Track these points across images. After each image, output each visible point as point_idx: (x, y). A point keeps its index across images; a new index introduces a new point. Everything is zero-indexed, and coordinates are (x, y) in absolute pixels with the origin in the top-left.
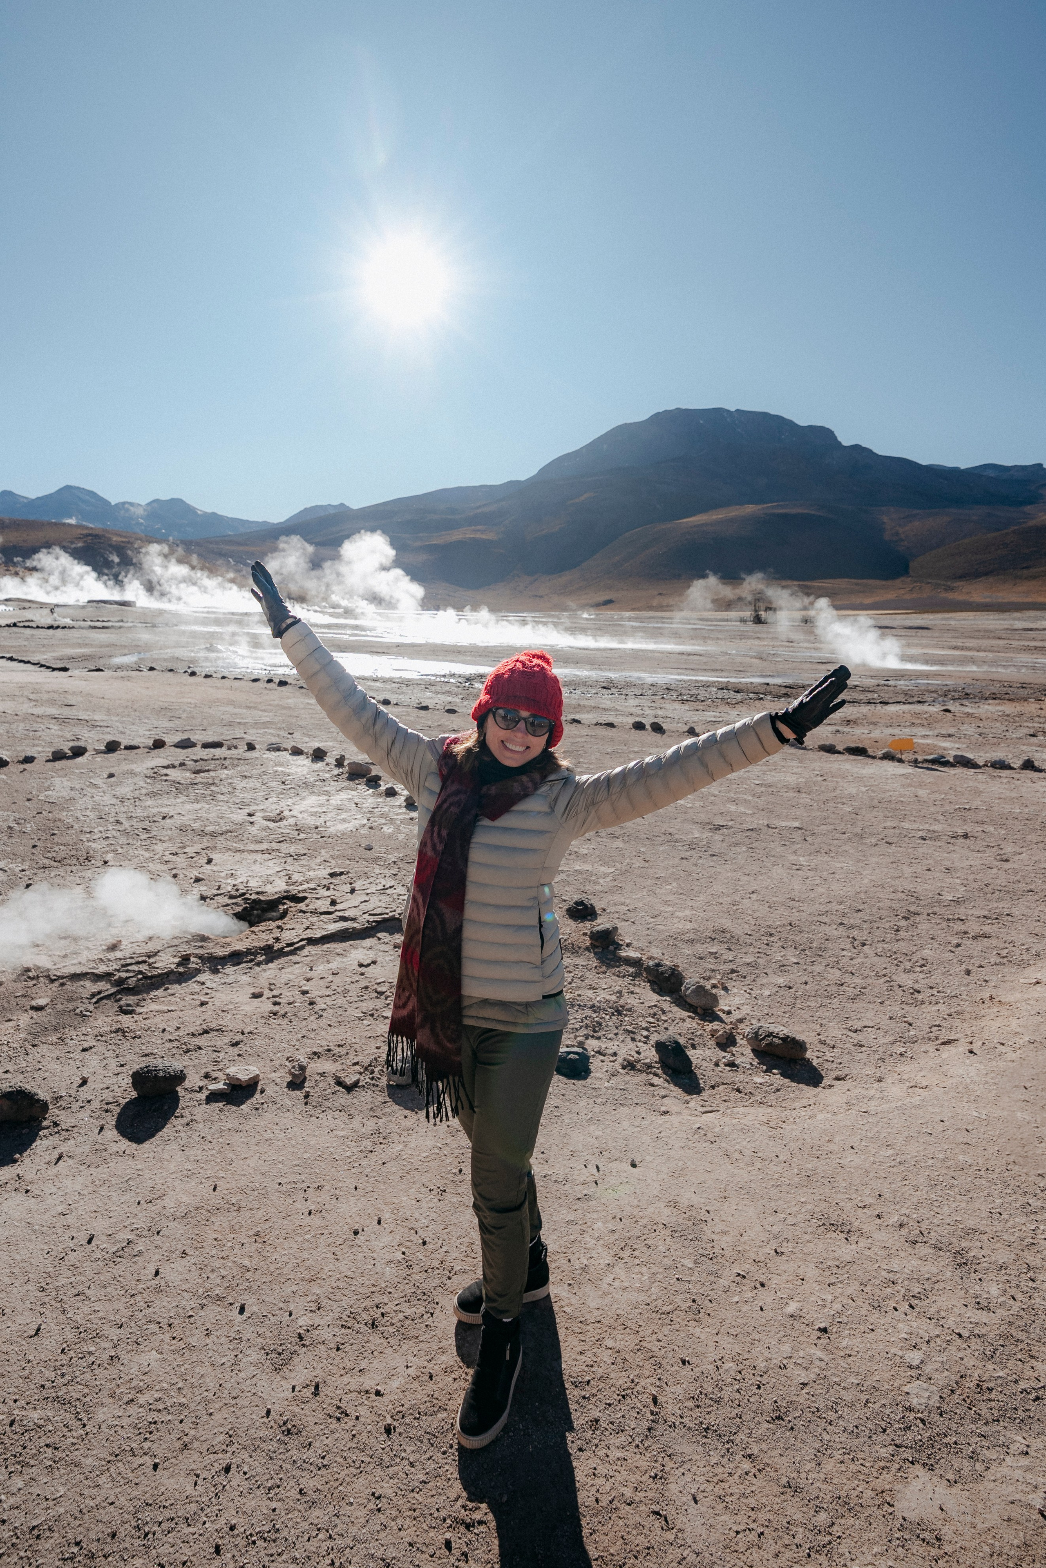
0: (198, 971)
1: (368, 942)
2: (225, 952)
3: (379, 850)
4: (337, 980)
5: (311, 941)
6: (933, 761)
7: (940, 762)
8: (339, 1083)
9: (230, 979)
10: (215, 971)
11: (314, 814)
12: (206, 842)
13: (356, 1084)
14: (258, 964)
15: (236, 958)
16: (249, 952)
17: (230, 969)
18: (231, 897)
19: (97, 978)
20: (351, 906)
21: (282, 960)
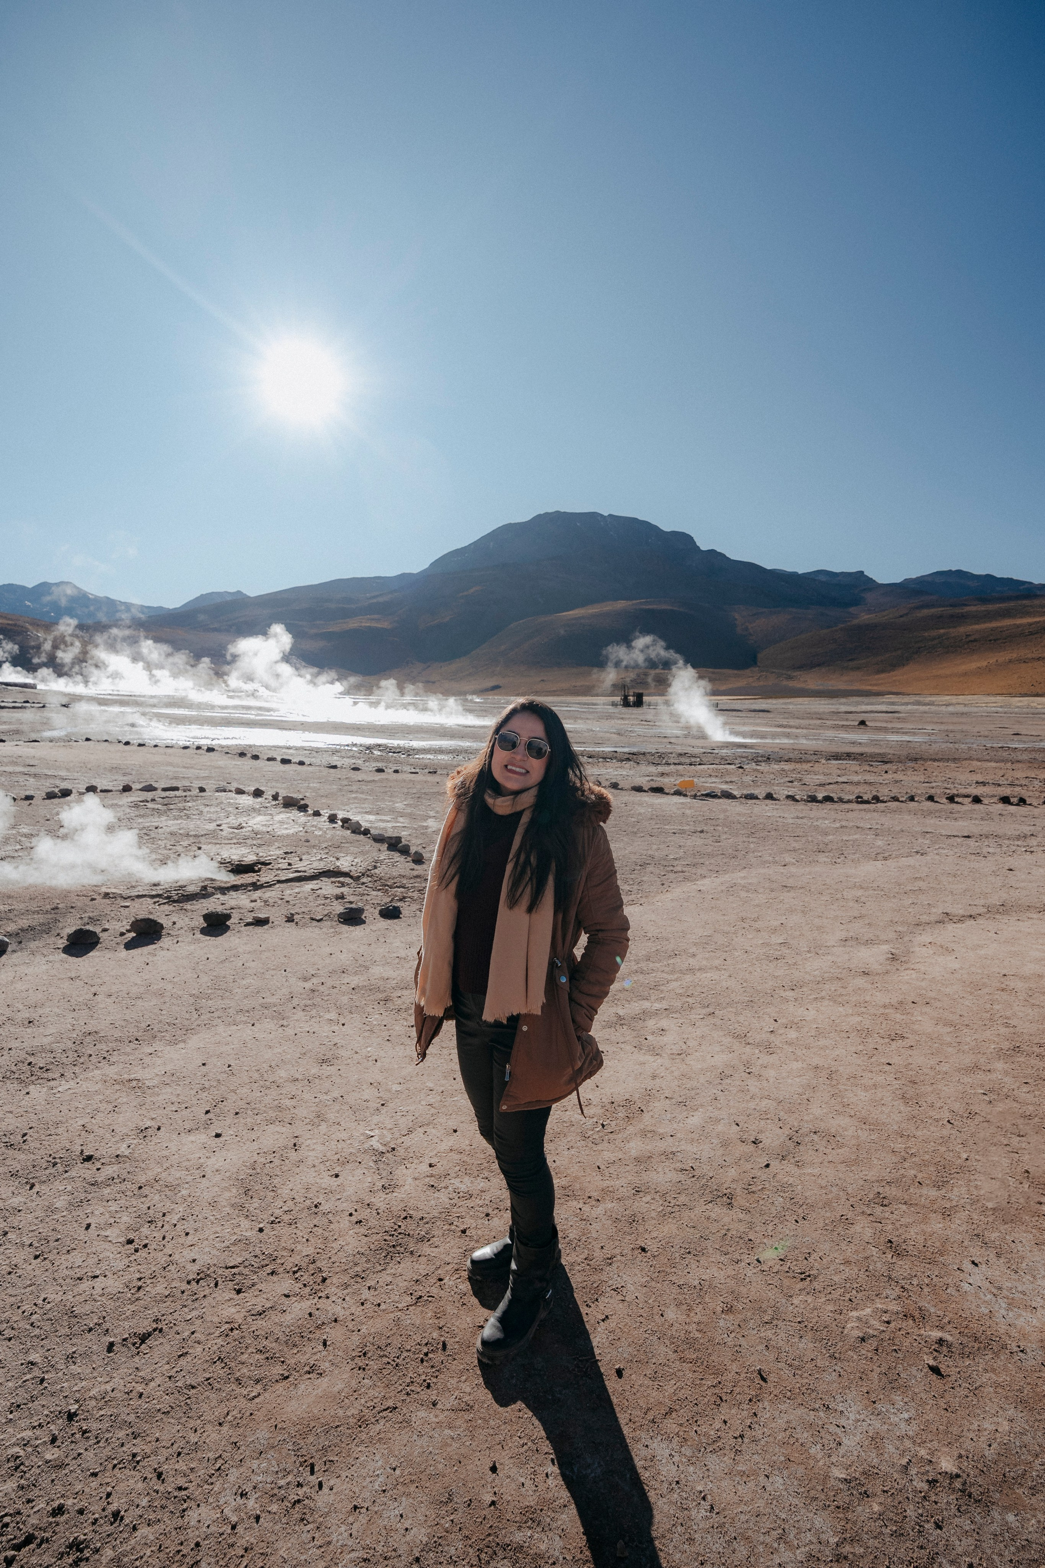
0: (213, 894)
1: (315, 882)
2: (229, 885)
3: (312, 842)
4: (299, 896)
5: (279, 882)
6: (707, 795)
7: (711, 795)
8: (312, 919)
9: (235, 896)
10: (225, 894)
11: (263, 825)
12: (192, 840)
13: (321, 919)
14: (250, 891)
15: (235, 888)
16: (242, 885)
17: (232, 893)
18: (221, 863)
19: (152, 897)
20: (300, 866)
21: (264, 890)
